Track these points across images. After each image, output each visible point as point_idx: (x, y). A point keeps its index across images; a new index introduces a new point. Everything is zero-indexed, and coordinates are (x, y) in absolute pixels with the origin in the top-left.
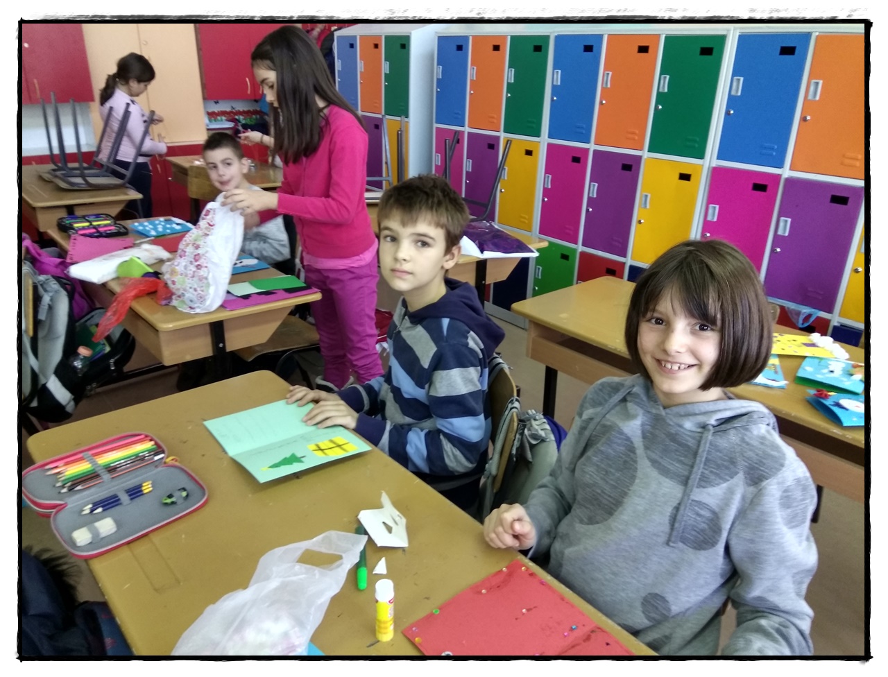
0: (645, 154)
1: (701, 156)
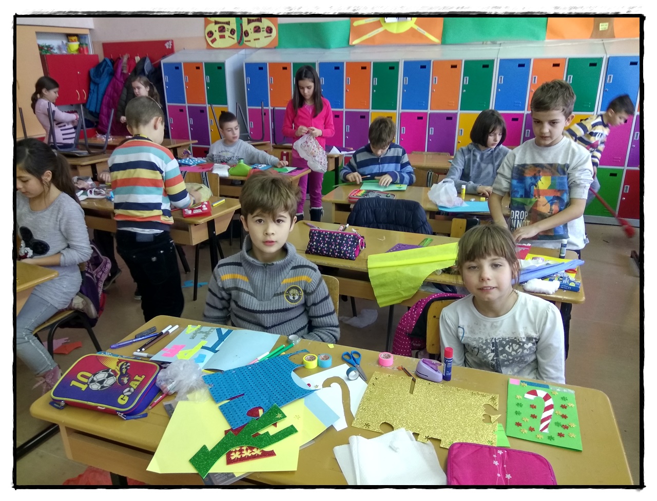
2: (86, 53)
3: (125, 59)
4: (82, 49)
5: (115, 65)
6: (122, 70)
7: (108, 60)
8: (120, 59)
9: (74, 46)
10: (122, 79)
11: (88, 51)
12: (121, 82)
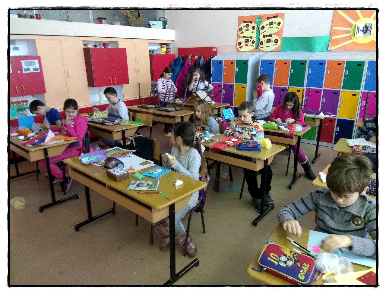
0: (341, 90)
1: (359, 90)
2: (169, 53)
3: (190, 57)
4: (168, 51)
5: (184, 60)
6: (188, 63)
7: (180, 57)
8: (187, 57)
9: (164, 49)
10: (187, 68)
11: (170, 53)
12: (187, 69)
